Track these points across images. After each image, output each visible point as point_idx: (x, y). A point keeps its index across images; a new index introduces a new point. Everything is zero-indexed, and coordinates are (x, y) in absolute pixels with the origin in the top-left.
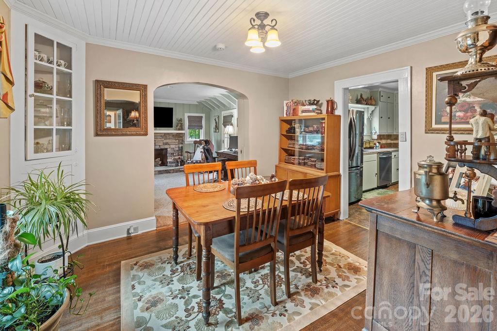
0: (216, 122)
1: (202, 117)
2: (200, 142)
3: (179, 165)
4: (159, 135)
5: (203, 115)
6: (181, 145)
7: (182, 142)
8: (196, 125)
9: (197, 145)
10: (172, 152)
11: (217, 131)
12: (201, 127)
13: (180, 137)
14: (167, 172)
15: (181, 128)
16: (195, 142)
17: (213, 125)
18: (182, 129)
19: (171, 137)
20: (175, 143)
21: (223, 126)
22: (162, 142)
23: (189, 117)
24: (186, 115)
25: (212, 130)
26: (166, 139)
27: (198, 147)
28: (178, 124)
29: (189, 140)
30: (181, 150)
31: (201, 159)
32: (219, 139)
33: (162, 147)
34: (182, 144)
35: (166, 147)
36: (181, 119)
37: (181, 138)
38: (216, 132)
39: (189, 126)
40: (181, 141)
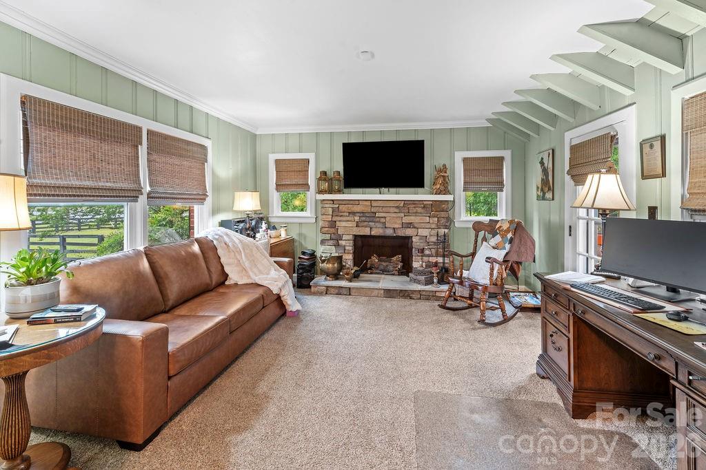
0: (545, 171)
1: (501, 159)
2: (492, 228)
3: (435, 281)
4: (391, 204)
5: (507, 154)
6: (442, 231)
7: (449, 222)
8: (486, 179)
9: (481, 234)
10: (422, 246)
11: (549, 195)
12: (500, 185)
13: (441, 211)
14: (405, 294)
15: (442, 188)
16: (478, 226)
17: (535, 178)
18: (446, 191)
19: (419, 210)
20: (428, 226)
21: (568, 178)
22: (400, 222)
23: (465, 160)
24: (459, 156)
25: (533, 192)
26: (408, 214)
27: (485, 239)
28: (436, 179)
29: (464, 218)
30: (444, 242)
31: (487, 282)
32: (555, 218)
33: (401, 233)
34: (446, 227)
35: (409, 232)
36: (444, 166)
37: (443, 214)
38: (544, 198)
39: (465, 183)
40: (443, 221)
